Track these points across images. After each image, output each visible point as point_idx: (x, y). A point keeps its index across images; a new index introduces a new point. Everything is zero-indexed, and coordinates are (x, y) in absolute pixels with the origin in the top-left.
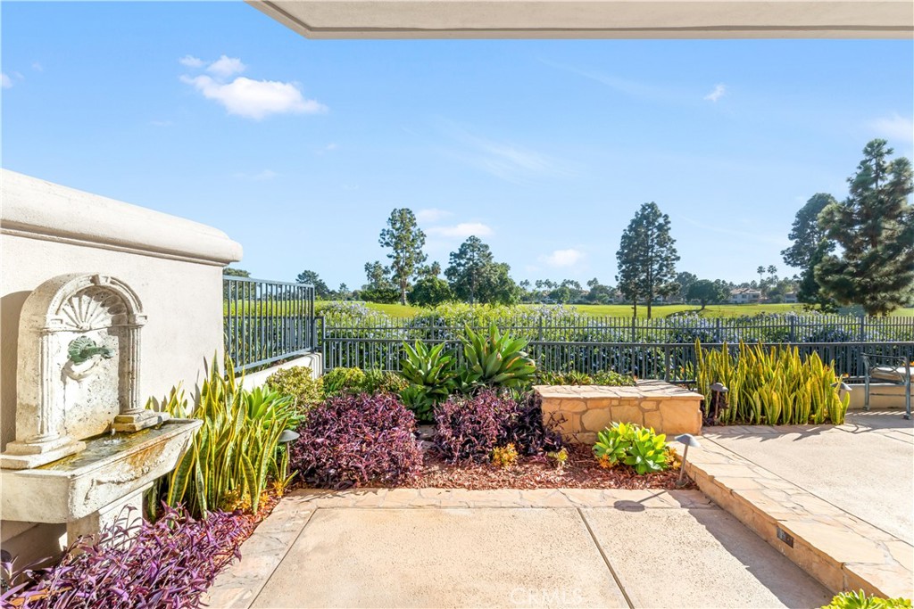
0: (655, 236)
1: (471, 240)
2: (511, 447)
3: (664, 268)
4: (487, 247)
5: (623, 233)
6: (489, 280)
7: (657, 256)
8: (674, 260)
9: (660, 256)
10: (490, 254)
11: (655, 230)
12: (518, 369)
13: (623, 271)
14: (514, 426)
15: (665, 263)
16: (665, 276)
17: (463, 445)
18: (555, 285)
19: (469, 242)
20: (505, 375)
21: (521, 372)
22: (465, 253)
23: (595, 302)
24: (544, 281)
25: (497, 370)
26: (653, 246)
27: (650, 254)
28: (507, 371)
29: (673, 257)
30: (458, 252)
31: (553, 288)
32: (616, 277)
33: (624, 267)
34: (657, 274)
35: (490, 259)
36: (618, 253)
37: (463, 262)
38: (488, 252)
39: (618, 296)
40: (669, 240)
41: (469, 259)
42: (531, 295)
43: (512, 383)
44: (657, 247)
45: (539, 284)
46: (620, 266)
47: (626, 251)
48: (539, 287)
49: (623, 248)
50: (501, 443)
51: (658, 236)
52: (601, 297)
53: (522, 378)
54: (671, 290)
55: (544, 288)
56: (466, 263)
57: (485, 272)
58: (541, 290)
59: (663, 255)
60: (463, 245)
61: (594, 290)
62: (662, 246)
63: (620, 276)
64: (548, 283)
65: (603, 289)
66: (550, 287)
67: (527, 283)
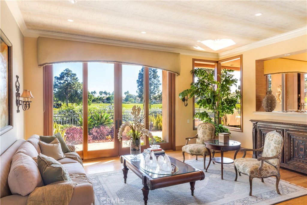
0: (152, 74)
1: (67, 71)
2: (110, 136)
3: (156, 88)
4: (75, 75)
5: (139, 72)
6: (76, 91)
7: (153, 83)
8: (159, 85)
9: (154, 83)
10: (77, 78)
11: (152, 72)
12: (108, 122)
13: (139, 89)
14: (110, 132)
15: (156, 86)
16: (156, 91)
17: (100, 136)
18: (109, 94)
19: (65, 72)
20: (106, 123)
21: (109, 122)
22: (63, 77)
23: (128, 102)
24: (103, 92)
25: (104, 122)
26: (151, 79)
27: (150, 82)
28: (106, 122)
29: (159, 84)
30: (59, 76)
31: (108, 96)
32: (137, 91)
33: (140, 87)
34: (153, 90)
35: (77, 81)
36: (137, 81)
37: (62, 82)
38: (76, 77)
39: (138, 100)
40: (157, 76)
41: (66, 80)
42: (97, 98)
43: (107, 125)
44: (153, 79)
45: (101, 93)
46: (138, 87)
47: (141, 80)
48: (101, 95)
49: (139, 78)
50: (108, 135)
51: (153, 74)
52: (131, 100)
53: (110, 124)
54: (158, 97)
55: (103, 95)
56: (64, 82)
57: (74, 87)
58: (102, 96)
59: (155, 83)
60: (62, 73)
61: (127, 96)
62: (155, 79)
63: (138, 91)
64: (105, 93)
65: (131, 96)
66: (106, 95)
67: (95, 92)
